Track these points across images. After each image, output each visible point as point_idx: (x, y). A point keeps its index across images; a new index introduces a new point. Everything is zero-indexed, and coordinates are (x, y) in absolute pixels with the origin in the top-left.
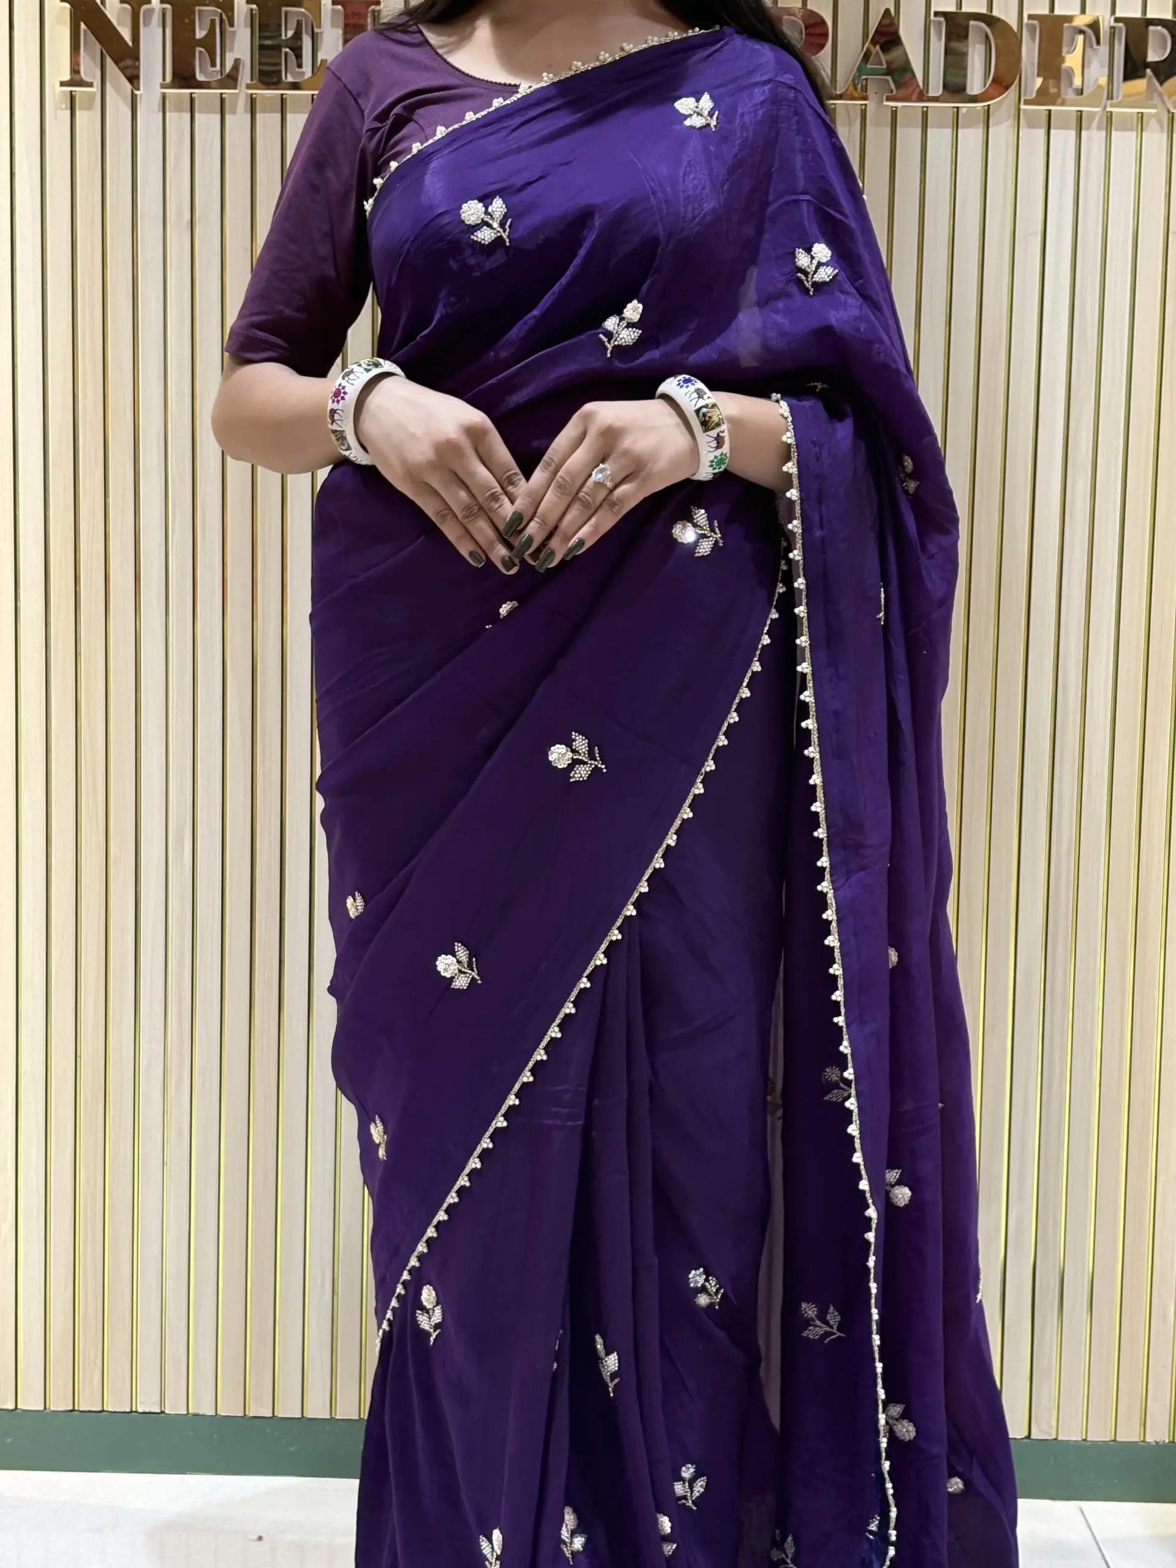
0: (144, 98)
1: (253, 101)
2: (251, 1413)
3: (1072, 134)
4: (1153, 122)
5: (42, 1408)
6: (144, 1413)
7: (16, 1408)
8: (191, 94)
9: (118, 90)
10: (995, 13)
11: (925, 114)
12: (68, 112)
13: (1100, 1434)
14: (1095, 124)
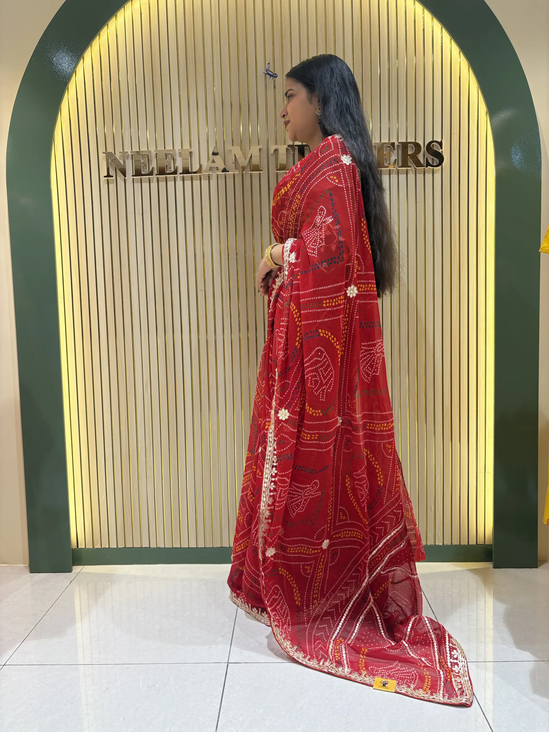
0: (128, 180)
1: (158, 179)
2: (174, 547)
3: (388, 176)
4: (410, 171)
5: (116, 547)
6: (145, 548)
7: (109, 547)
8: (141, 178)
9: (121, 178)
12: (107, 185)
14: (394, 172)
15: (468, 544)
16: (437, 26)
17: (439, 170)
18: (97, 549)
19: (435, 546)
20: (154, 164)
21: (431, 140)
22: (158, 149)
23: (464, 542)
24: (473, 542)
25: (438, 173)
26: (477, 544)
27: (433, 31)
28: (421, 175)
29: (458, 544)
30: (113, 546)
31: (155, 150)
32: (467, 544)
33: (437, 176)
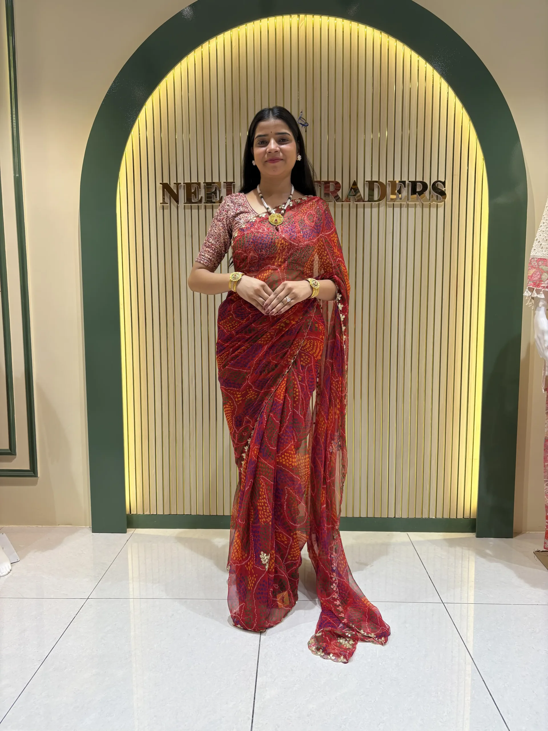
0: (180, 206)
1: (205, 206)
3: (399, 209)
4: (418, 205)
7: (157, 514)
8: (191, 205)
9: (174, 205)
10: (380, 181)
11: (364, 205)
12: (162, 210)
13: (412, 516)
14: (404, 206)
15: (457, 518)
16: (445, 85)
17: (442, 206)
18: (147, 515)
19: (429, 519)
20: (202, 194)
21: (436, 180)
22: (206, 182)
23: (453, 516)
24: (460, 516)
25: (441, 208)
26: (463, 518)
27: (440, 87)
28: (427, 209)
29: (448, 517)
30: (160, 512)
31: (204, 183)
32: (455, 518)
33: (441, 210)
